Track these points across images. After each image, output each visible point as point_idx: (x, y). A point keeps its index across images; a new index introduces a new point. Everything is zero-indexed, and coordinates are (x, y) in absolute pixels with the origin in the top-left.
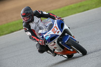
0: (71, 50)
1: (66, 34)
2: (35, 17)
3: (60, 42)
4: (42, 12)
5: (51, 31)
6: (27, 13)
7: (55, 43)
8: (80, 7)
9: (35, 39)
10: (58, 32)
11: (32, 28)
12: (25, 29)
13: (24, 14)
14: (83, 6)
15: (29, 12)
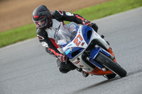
0: (104, 69)
1: (97, 46)
2: (55, 21)
3: (88, 58)
4: (64, 13)
5: (72, 43)
6: (41, 15)
7: (78, 59)
8: (99, 10)
9: (53, 53)
10: (83, 44)
11: (49, 36)
12: (40, 38)
13: (37, 17)
14: (104, 9)
15: (43, 13)
